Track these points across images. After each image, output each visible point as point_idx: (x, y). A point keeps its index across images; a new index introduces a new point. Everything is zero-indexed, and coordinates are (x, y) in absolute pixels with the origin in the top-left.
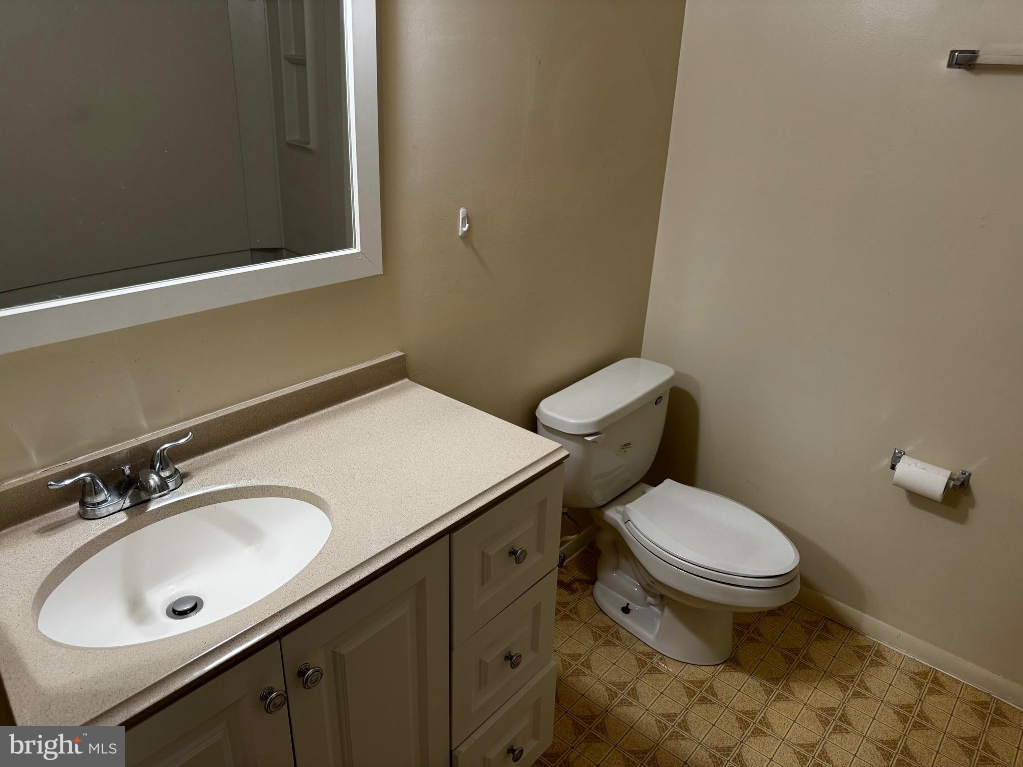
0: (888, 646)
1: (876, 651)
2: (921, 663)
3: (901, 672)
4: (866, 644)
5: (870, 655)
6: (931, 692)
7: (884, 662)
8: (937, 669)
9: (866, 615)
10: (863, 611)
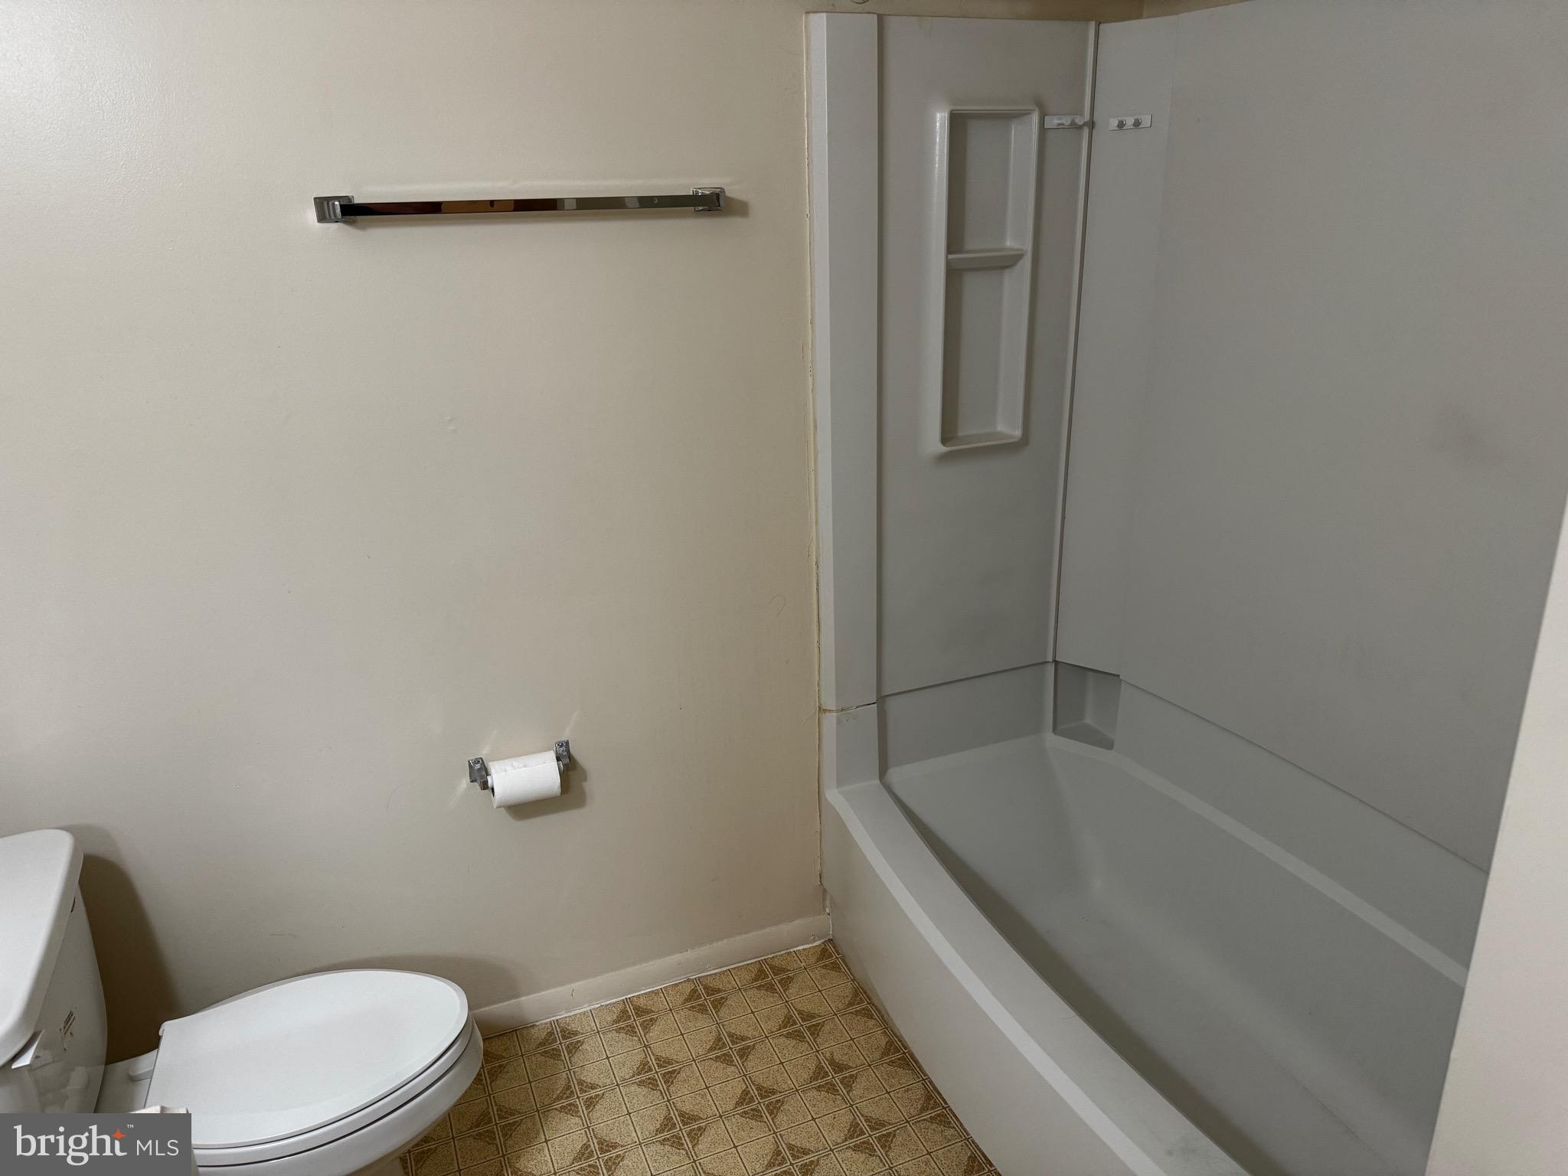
0: (566, 1015)
1: (561, 1032)
2: (610, 1004)
3: (604, 1033)
4: (545, 1034)
5: (561, 1043)
6: (647, 1027)
7: (579, 1038)
8: (629, 996)
9: (524, 998)
10: (516, 996)
